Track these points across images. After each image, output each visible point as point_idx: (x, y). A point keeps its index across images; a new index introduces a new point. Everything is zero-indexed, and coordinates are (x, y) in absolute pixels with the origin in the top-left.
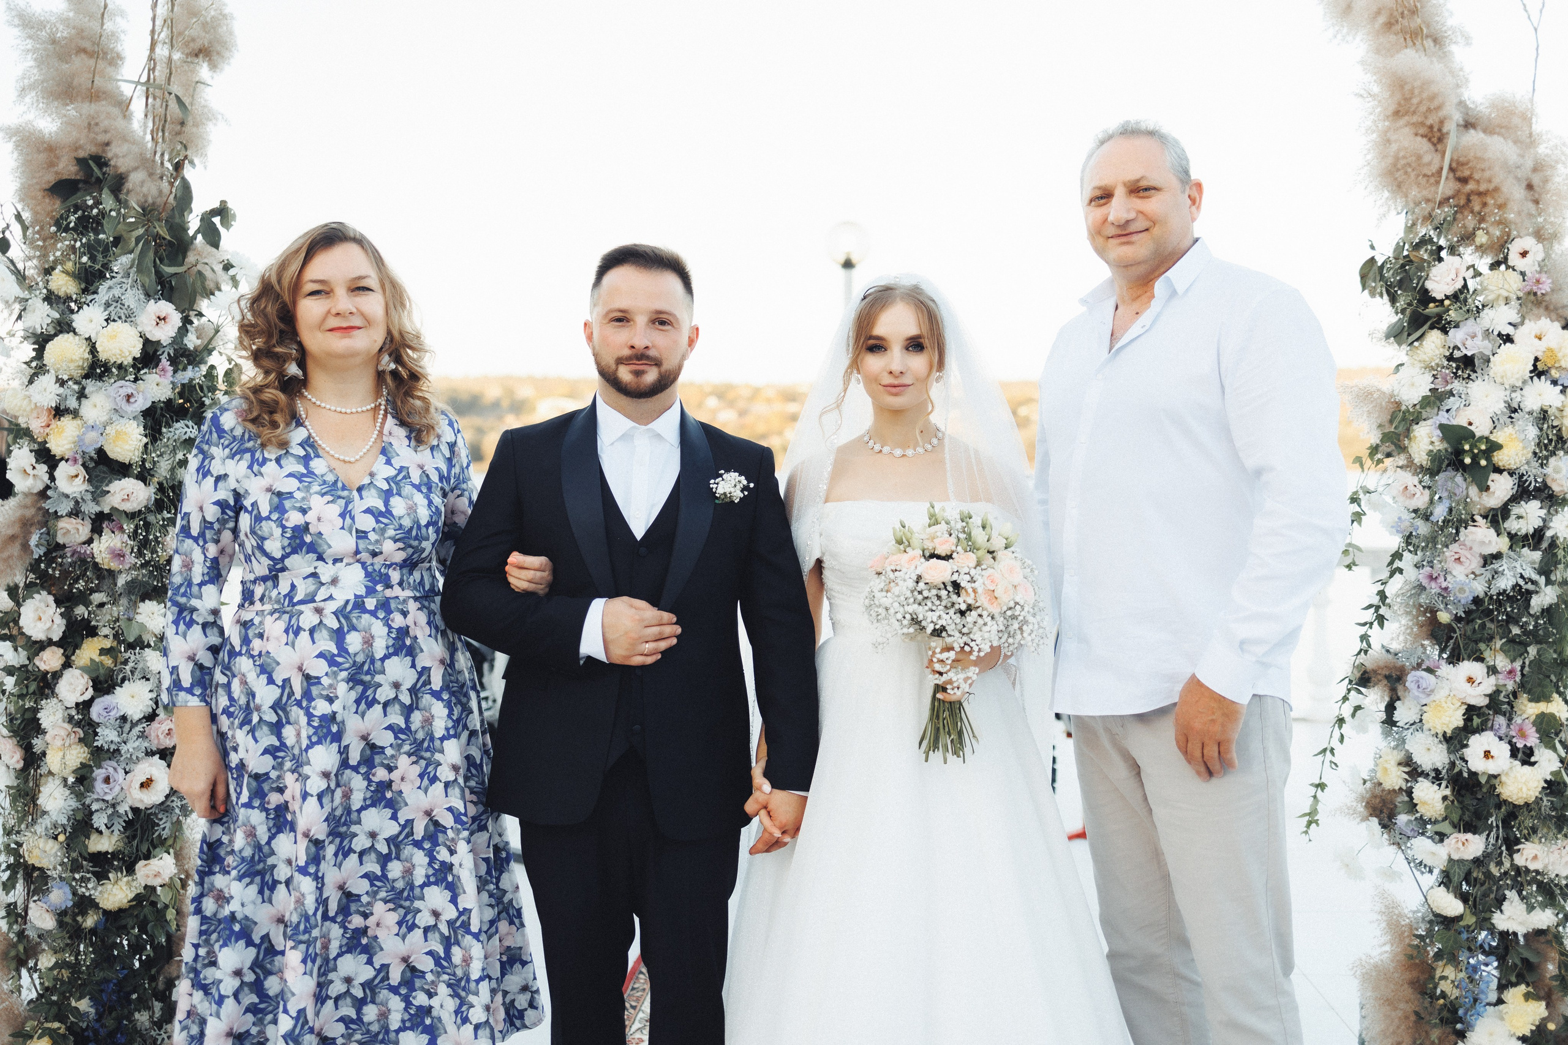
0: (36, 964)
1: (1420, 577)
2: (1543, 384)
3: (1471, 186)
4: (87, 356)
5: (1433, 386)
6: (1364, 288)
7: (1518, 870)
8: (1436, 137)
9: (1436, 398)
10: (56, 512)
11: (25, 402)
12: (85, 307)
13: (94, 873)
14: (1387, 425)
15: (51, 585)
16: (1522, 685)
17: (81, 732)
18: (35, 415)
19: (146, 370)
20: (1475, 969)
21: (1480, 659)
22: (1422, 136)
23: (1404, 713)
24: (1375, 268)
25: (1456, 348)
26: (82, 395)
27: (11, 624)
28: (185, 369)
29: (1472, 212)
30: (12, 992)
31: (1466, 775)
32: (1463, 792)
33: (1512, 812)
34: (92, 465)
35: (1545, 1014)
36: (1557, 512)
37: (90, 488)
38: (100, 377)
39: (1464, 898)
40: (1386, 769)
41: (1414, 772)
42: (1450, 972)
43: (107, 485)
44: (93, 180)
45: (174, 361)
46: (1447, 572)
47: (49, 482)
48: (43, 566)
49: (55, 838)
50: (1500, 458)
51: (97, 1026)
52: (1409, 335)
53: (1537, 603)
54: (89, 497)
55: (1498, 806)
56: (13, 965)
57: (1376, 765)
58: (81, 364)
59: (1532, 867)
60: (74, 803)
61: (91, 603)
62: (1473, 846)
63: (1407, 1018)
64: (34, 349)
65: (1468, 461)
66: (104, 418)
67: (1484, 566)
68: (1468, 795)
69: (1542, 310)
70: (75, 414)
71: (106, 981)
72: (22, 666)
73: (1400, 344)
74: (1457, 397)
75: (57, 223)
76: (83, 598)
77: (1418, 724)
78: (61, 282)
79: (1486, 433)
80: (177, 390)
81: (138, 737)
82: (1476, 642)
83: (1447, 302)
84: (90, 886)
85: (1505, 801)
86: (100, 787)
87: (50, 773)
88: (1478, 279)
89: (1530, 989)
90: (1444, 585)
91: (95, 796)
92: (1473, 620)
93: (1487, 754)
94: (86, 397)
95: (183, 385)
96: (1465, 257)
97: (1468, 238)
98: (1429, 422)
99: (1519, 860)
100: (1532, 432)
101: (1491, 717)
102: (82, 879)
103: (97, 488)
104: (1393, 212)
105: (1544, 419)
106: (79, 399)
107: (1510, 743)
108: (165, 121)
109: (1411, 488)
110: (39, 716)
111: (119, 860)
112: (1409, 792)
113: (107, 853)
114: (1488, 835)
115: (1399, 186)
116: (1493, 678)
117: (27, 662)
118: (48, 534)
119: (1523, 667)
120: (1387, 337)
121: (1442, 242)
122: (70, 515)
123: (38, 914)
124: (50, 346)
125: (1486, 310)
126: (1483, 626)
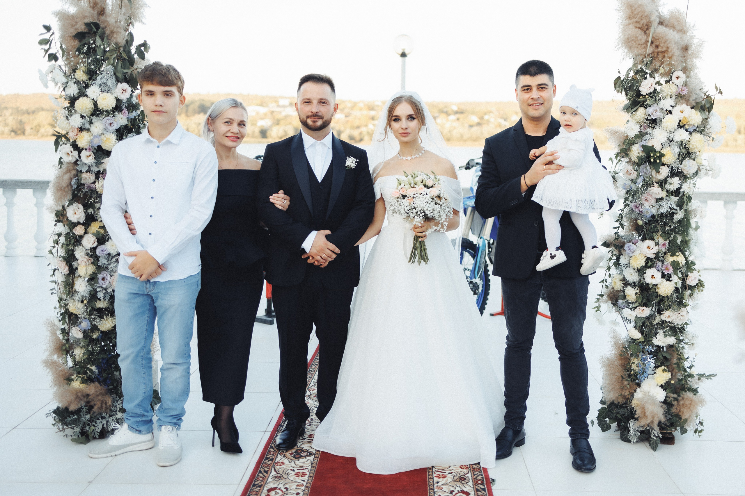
0: (73, 352)
1: (632, 206)
2: (682, 131)
3: (659, 49)
4: (93, 107)
5: (640, 130)
6: (615, 89)
7: (663, 322)
8: (645, 28)
9: (641, 135)
10: (81, 171)
11: (68, 125)
12: (91, 86)
13: (98, 316)
14: (622, 145)
15: (79, 200)
16: (669, 250)
17: (93, 260)
18: (71, 130)
19: (116, 113)
20: (644, 360)
21: (653, 239)
22: (640, 28)
23: (623, 261)
24: (620, 81)
25: (649, 115)
26: (91, 123)
27: (60, 216)
28: (132, 112)
29: (659, 60)
30: (64, 363)
31: (645, 285)
32: (644, 291)
33: (662, 299)
34: (95, 151)
35: (671, 377)
36: (685, 182)
37: (96, 161)
38: (98, 115)
39: (642, 332)
40: (615, 282)
41: (626, 283)
42: (636, 361)
43: (102, 160)
44: (92, 32)
45: (128, 109)
46: (642, 204)
47: (78, 158)
48: (76, 192)
49: (82, 302)
50: (665, 160)
51: (99, 377)
52: (632, 109)
53: (676, 217)
54: (95, 164)
55: (657, 297)
56: (65, 353)
57: (612, 281)
58: (90, 110)
59: (667, 320)
60: (89, 288)
61: (95, 208)
62: (646, 312)
63: (619, 379)
64: (69, 103)
65: (652, 160)
66: (100, 132)
67: (656, 203)
68: (646, 292)
69: (684, 101)
70: (88, 130)
71: (103, 359)
72: (68, 233)
73: (628, 112)
74: (649, 135)
75: (79, 50)
76: (92, 206)
77: (628, 265)
78: (80, 76)
79: (659, 150)
80: (130, 121)
81: (115, 262)
82: (652, 232)
83: (647, 96)
84: (98, 321)
85: (660, 295)
86: (100, 281)
87: (80, 276)
88: (660, 86)
89: (666, 369)
90: (641, 210)
91: (99, 285)
92: (651, 224)
93: (653, 277)
94: (92, 123)
95: (131, 119)
96: (656, 77)
97: (656, 70)
98: (638, 144)
99: (663, 317)
100: (677, 150)
101: (656, 262)
102: (95, 318)
103: (98, 161)
104: (628, 58)
105: (682, 145)
106: (90, 124)
107: (663, 273)
108: (121, 7)
109: (630, 171)
110: (75, 253)
111: (107, 311)
112: (624, 292)
113: (103, 308)
114: (652, 308)
115: (630, 48)
116: (657, 246)
117: (69, 231)
118: (78, 179)
119: (669, 243)
120: (623, 109)
121: (647, 71)
122: (86, 172)
123: (75, 332)
124: (77, 102)
125: (662, 101)
126: (655, 226)
